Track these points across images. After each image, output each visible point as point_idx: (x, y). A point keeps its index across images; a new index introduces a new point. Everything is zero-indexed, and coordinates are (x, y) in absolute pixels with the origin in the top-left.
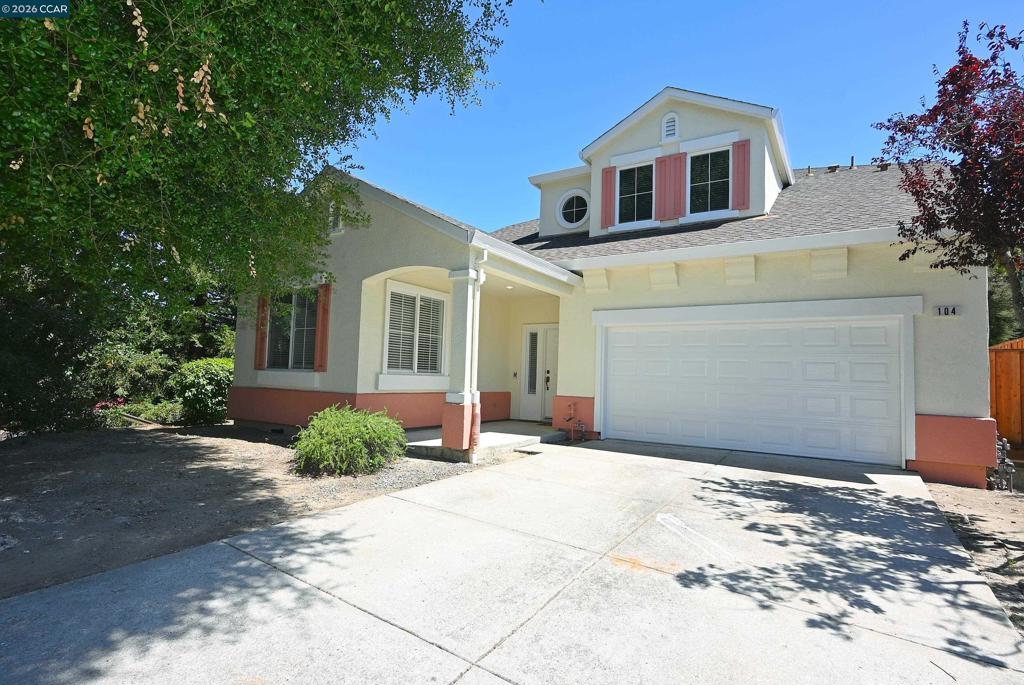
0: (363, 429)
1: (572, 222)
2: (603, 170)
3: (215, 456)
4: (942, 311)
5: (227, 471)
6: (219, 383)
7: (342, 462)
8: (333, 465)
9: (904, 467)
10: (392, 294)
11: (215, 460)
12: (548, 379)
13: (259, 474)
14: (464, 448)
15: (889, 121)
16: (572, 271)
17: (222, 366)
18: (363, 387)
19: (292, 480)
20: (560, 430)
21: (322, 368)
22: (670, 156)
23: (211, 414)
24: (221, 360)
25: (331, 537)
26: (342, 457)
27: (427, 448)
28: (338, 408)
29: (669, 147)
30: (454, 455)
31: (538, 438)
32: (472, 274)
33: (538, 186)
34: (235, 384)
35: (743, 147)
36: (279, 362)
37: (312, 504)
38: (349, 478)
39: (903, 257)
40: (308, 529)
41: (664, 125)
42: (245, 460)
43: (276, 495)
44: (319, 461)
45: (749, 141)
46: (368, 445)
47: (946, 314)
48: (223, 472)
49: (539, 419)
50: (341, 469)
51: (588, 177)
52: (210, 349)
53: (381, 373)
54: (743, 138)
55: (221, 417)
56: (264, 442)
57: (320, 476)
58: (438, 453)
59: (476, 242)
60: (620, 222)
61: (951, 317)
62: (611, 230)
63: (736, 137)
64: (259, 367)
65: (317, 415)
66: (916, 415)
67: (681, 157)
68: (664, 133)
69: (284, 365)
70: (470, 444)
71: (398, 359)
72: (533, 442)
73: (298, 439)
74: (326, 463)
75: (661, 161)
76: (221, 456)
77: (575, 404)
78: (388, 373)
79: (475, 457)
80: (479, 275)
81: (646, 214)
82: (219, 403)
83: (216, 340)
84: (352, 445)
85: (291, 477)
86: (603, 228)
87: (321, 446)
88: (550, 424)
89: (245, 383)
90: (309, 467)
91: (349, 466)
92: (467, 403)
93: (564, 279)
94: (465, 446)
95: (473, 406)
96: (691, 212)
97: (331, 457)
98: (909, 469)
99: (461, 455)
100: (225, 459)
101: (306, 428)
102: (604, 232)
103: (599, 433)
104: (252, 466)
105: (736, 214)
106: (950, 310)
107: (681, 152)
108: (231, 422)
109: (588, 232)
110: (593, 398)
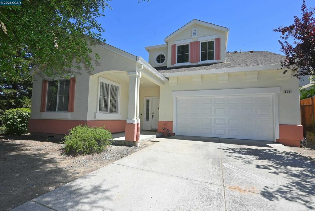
0: (96, 134)
1: (160, 63)
2: (172, 45)
3: (23, 148)
4: (286, 92)
5: (30, 155)
6: (23, 118)
7: (87, 149)
8: (83, 150)
9: (275, 141)
10: (101, 82)
11: (23, 150)
12: (153, 116)
13: (47, 156)
14: (135, 141)
15: (278, 29)
16: (166, 77)
17: (25, 111)
18: (90, 118)
19: (64, 158)
20: (160, 133)
21: (72, 111)
22: (195, 42)
23: (20, 131)
24: (24, 109)
25: (96, 190)
26: (86, 146)
27: (118, 141)
28: (82, 126)
29: (194, 39)
30: (130, 143)
31: (155, 136)
32: (137, 73)
33: (148, 50)
34: (31, 118)
35: (218, 40)
36: (52, 108)
37: (78, 170)
38: (90, 156)
39: (284, 73)
40: (82, 186)
41: (193, 32)
42: (38, 149)
43: (58, 166)
44: (76, 149)
45: (220, 38)
46: (98, 141)
47: (288, 93)
48: (28, 157)
49: (150, 130)
50: (86, 152)
51: (167, 48)
52: (19, 105)
53: (97, 113)
54: (218, 37)
55: (24, 131)
56: (46, 141)
57: (77, 155)
58: (123, 143)
59: (139, 61)
60: (178, 63)
61: (289, 94)
62: (175, 65)
63: (216, 37)
64: (42, 110)
65: (73, 129)
66: (279, 125)
67: (198, 43)
68: (193, 34)
69: (54, 110)
70: (137, 139)
71: (104, 108)
72: (153, 137)
73: (64, 140)
74: (79, 150)
75: (191, 43)
76: (26, 148)
77: (166, 124)
78: (99, 113)
79: (138, 144)
80: (140, 74)
81: (186, 60)
82: (23, 126)
83: (22, 102)
84: (91, 142)
85: (62, 156)
86: (172, 65)
87: (77, 142)
88: (157, 131)
89: (36, 117)
90: (71, 152)
91: (90, 150)
92: (135, 123)
93: (163, 80)
94: (135, 140)
95: (138, 124)
96: (201, 60)
97: (82, 147)
98: (278, 142)
99: (132, 143)
100: (29, 150)
101: (68, 135)
102: (172, 66)
103: (174, 133)
104: (42, 152)
105: (216, 61)
106: (289, 92)
107: (198, 41)
108: (29, 134)
109: (167, 66)
110: (172, 122)
